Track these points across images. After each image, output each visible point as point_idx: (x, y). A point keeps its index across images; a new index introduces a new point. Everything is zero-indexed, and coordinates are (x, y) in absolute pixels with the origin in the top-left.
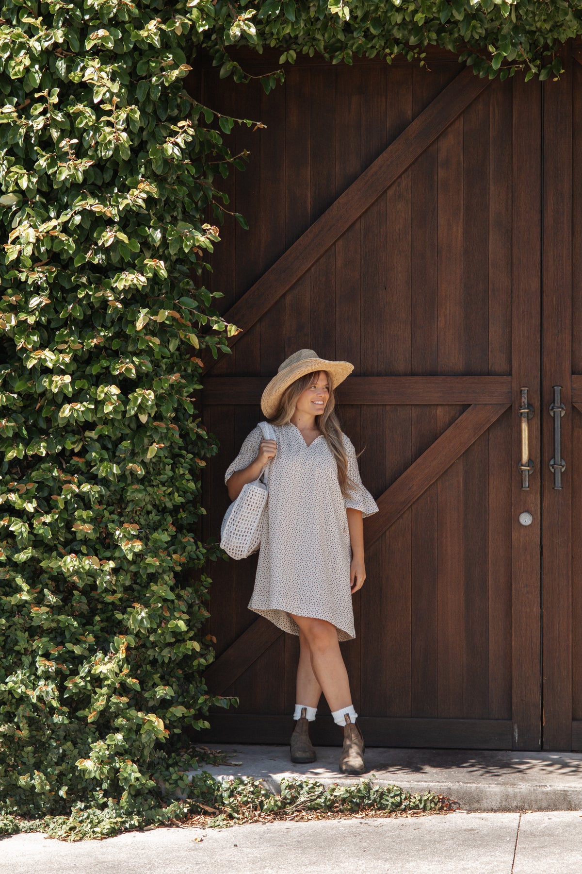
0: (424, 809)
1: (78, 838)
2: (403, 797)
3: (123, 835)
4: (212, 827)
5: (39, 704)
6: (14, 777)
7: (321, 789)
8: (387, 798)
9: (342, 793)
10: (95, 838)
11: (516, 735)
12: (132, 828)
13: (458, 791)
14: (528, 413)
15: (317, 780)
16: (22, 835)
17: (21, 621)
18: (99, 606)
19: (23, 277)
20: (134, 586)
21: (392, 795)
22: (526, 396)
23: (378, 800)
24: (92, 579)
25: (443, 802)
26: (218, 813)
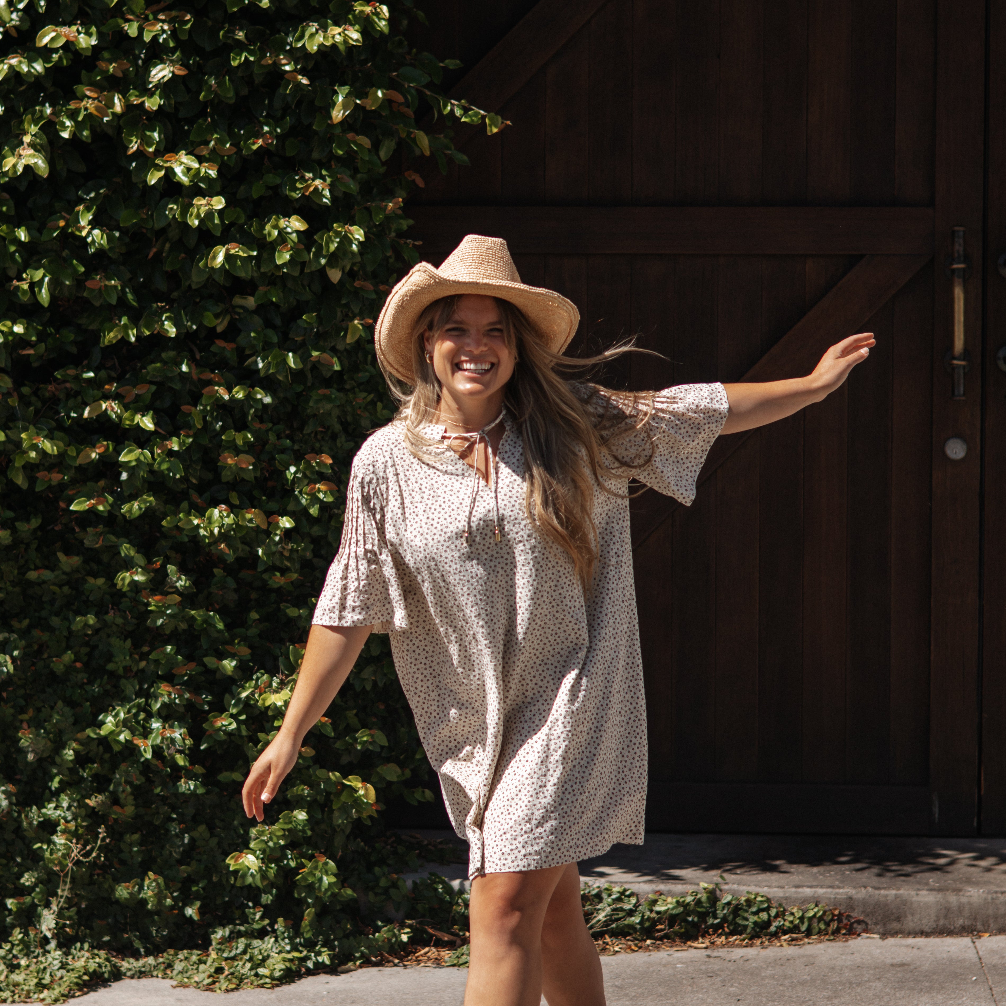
0: (809, 933)
1: (233, 986)
2: (773, 912)
3: (303, 980)
4: (454, 965)
5: (155, 762)
6: (106, 886)
7: (633, 900)
8: (746, 915)
9: (670, 906)
10: (262, 986)
11: (936, 810)
12: (320, 969)
13: (864, 903)
14: (964, 270)
15: (627, 886)
16: (126, 983)
17: (119, 621)
18: (254, 596)
19: (132, 30)
20: (315, 561)
21: (754, 909)
22: (961, 241)
23: (730, 918)
24: (248, 549)
25: (840, 921)
26: (459, 942)
